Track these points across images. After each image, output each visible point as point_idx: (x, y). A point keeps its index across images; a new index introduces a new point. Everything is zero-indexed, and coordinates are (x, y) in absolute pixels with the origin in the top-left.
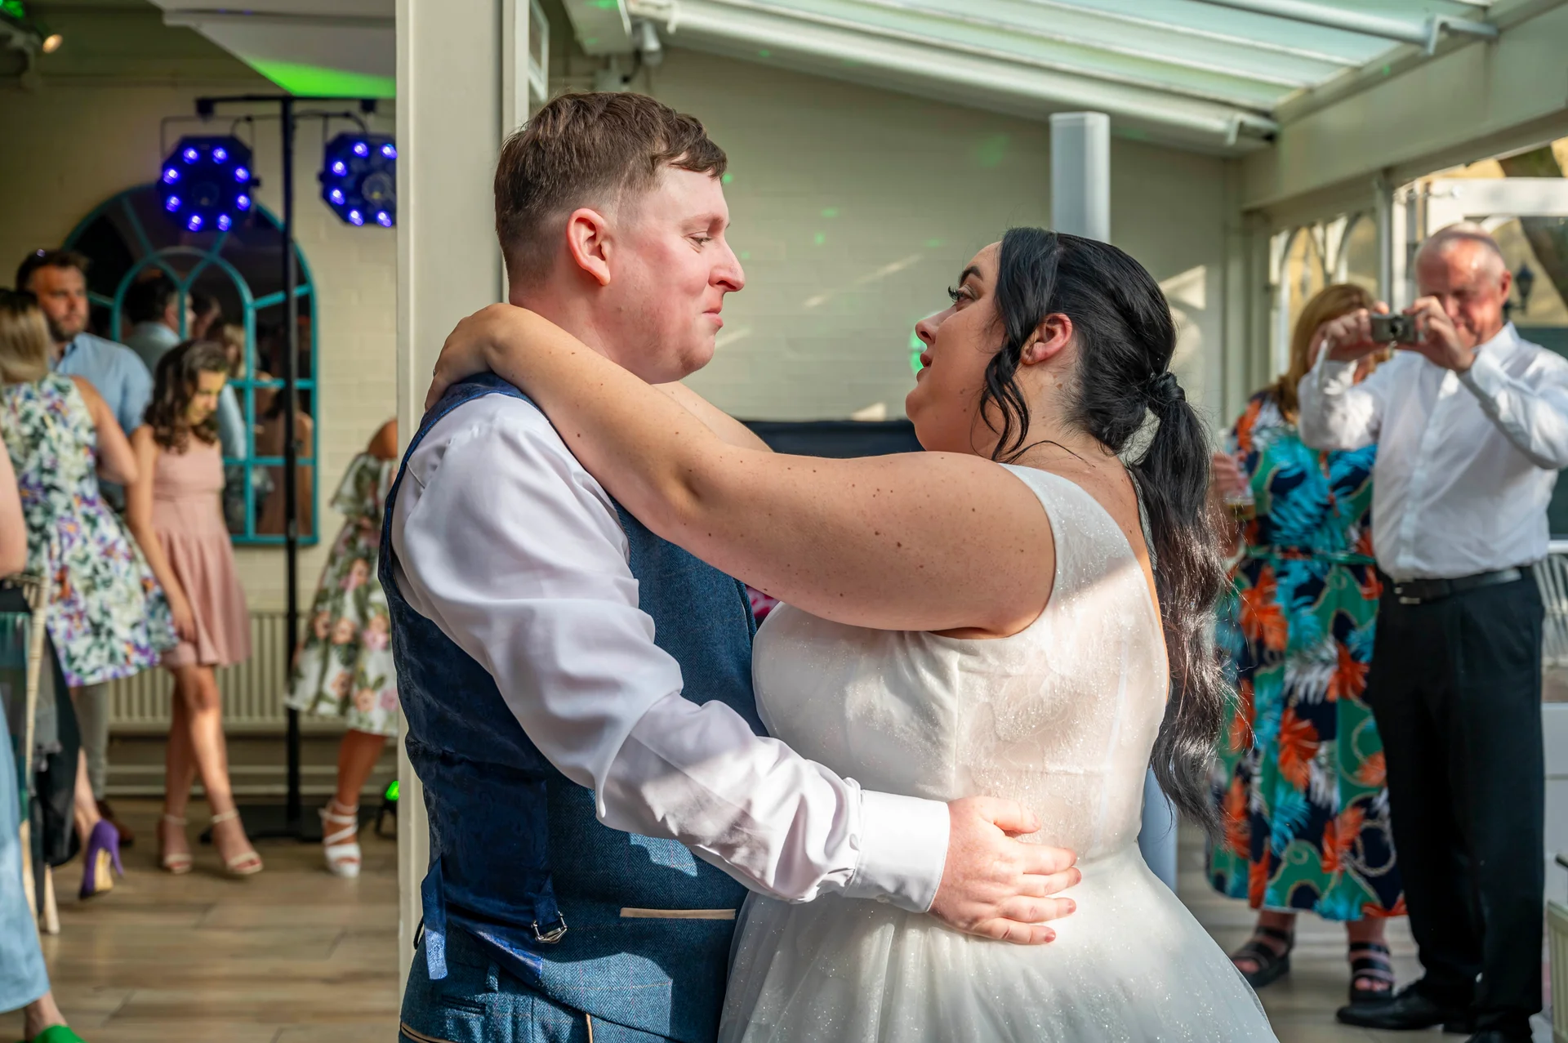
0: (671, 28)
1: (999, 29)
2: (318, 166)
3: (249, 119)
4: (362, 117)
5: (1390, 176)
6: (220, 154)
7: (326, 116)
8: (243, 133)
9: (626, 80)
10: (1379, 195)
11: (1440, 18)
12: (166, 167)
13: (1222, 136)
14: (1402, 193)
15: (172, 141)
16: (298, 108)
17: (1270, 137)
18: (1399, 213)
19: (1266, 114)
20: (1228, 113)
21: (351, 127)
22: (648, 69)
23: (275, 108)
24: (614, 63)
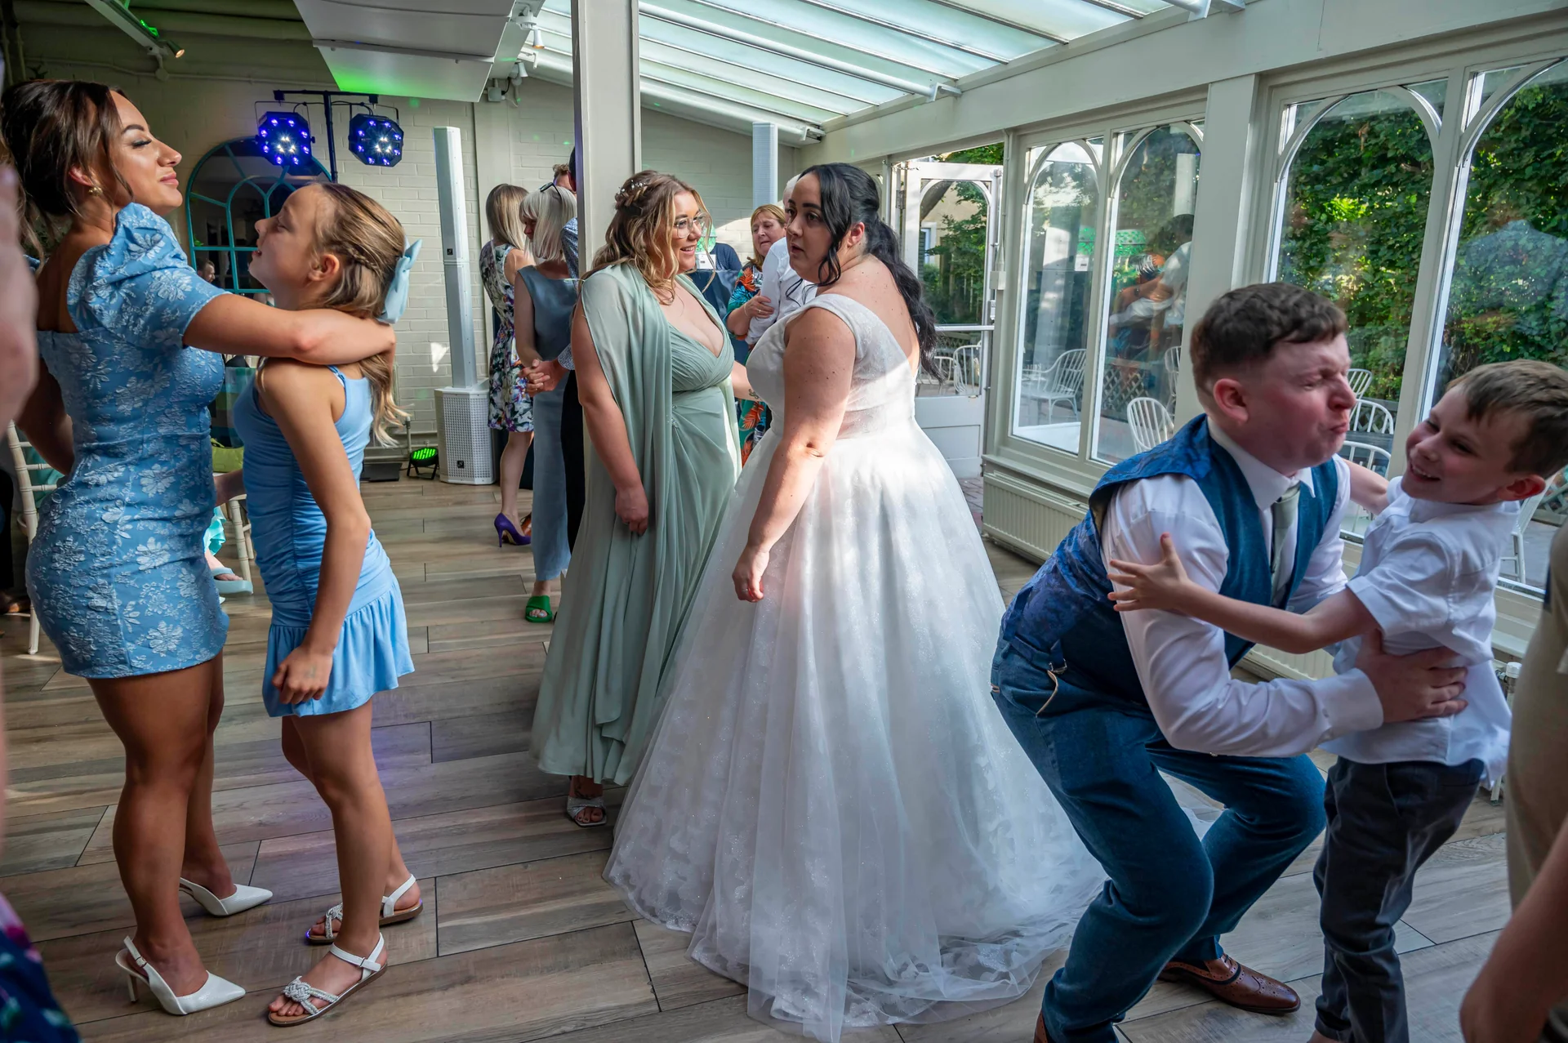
0: (535, 66)
1: (706, 77)
2: (347, 132)
3: (305, 104)
4: (371, 106)
5: (891, 159)
6: (291, 122)
7: (351, 104)
8: (301, 110)
9: (503, 93)
10: (885, 167)
11: (939, 84)
12: (261, 129)
13: (800, 136)
14: (896, 166)
15: (262, 113)
16: (333, 98)
17: (820, 138)
18: (894, 175)
19: (818, 127)
20: (802, 125)
21: (364, 111)
22: (514, 88)
23: (321, 98)
24: (496, 83)
